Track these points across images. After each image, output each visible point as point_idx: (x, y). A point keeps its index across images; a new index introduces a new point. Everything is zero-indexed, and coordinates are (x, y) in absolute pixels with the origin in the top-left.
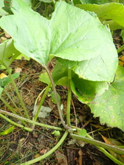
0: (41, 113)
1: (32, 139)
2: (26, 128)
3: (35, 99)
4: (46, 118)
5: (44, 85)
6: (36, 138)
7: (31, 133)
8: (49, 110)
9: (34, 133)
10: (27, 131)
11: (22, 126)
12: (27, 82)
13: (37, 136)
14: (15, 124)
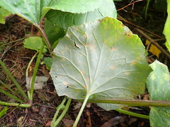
0: (36, 84)
1: (32, 115)
2: (23, 105)
3: (25, 70)
4: (44, 88)
5: (31, 53)
6: (38, 113)
7: (30, 109)
8: (45, 79)
9: (34, 108)
10: (24, 108)
11: (17, 104)
12: (9, 52)
13: (37, 110)
14: (6, 103)
